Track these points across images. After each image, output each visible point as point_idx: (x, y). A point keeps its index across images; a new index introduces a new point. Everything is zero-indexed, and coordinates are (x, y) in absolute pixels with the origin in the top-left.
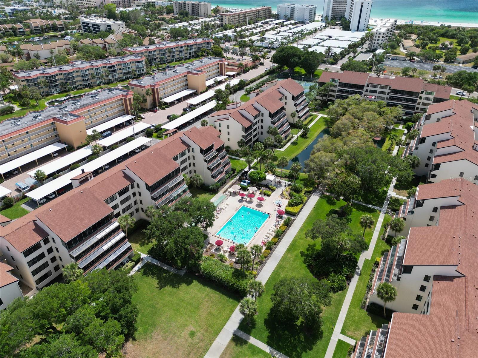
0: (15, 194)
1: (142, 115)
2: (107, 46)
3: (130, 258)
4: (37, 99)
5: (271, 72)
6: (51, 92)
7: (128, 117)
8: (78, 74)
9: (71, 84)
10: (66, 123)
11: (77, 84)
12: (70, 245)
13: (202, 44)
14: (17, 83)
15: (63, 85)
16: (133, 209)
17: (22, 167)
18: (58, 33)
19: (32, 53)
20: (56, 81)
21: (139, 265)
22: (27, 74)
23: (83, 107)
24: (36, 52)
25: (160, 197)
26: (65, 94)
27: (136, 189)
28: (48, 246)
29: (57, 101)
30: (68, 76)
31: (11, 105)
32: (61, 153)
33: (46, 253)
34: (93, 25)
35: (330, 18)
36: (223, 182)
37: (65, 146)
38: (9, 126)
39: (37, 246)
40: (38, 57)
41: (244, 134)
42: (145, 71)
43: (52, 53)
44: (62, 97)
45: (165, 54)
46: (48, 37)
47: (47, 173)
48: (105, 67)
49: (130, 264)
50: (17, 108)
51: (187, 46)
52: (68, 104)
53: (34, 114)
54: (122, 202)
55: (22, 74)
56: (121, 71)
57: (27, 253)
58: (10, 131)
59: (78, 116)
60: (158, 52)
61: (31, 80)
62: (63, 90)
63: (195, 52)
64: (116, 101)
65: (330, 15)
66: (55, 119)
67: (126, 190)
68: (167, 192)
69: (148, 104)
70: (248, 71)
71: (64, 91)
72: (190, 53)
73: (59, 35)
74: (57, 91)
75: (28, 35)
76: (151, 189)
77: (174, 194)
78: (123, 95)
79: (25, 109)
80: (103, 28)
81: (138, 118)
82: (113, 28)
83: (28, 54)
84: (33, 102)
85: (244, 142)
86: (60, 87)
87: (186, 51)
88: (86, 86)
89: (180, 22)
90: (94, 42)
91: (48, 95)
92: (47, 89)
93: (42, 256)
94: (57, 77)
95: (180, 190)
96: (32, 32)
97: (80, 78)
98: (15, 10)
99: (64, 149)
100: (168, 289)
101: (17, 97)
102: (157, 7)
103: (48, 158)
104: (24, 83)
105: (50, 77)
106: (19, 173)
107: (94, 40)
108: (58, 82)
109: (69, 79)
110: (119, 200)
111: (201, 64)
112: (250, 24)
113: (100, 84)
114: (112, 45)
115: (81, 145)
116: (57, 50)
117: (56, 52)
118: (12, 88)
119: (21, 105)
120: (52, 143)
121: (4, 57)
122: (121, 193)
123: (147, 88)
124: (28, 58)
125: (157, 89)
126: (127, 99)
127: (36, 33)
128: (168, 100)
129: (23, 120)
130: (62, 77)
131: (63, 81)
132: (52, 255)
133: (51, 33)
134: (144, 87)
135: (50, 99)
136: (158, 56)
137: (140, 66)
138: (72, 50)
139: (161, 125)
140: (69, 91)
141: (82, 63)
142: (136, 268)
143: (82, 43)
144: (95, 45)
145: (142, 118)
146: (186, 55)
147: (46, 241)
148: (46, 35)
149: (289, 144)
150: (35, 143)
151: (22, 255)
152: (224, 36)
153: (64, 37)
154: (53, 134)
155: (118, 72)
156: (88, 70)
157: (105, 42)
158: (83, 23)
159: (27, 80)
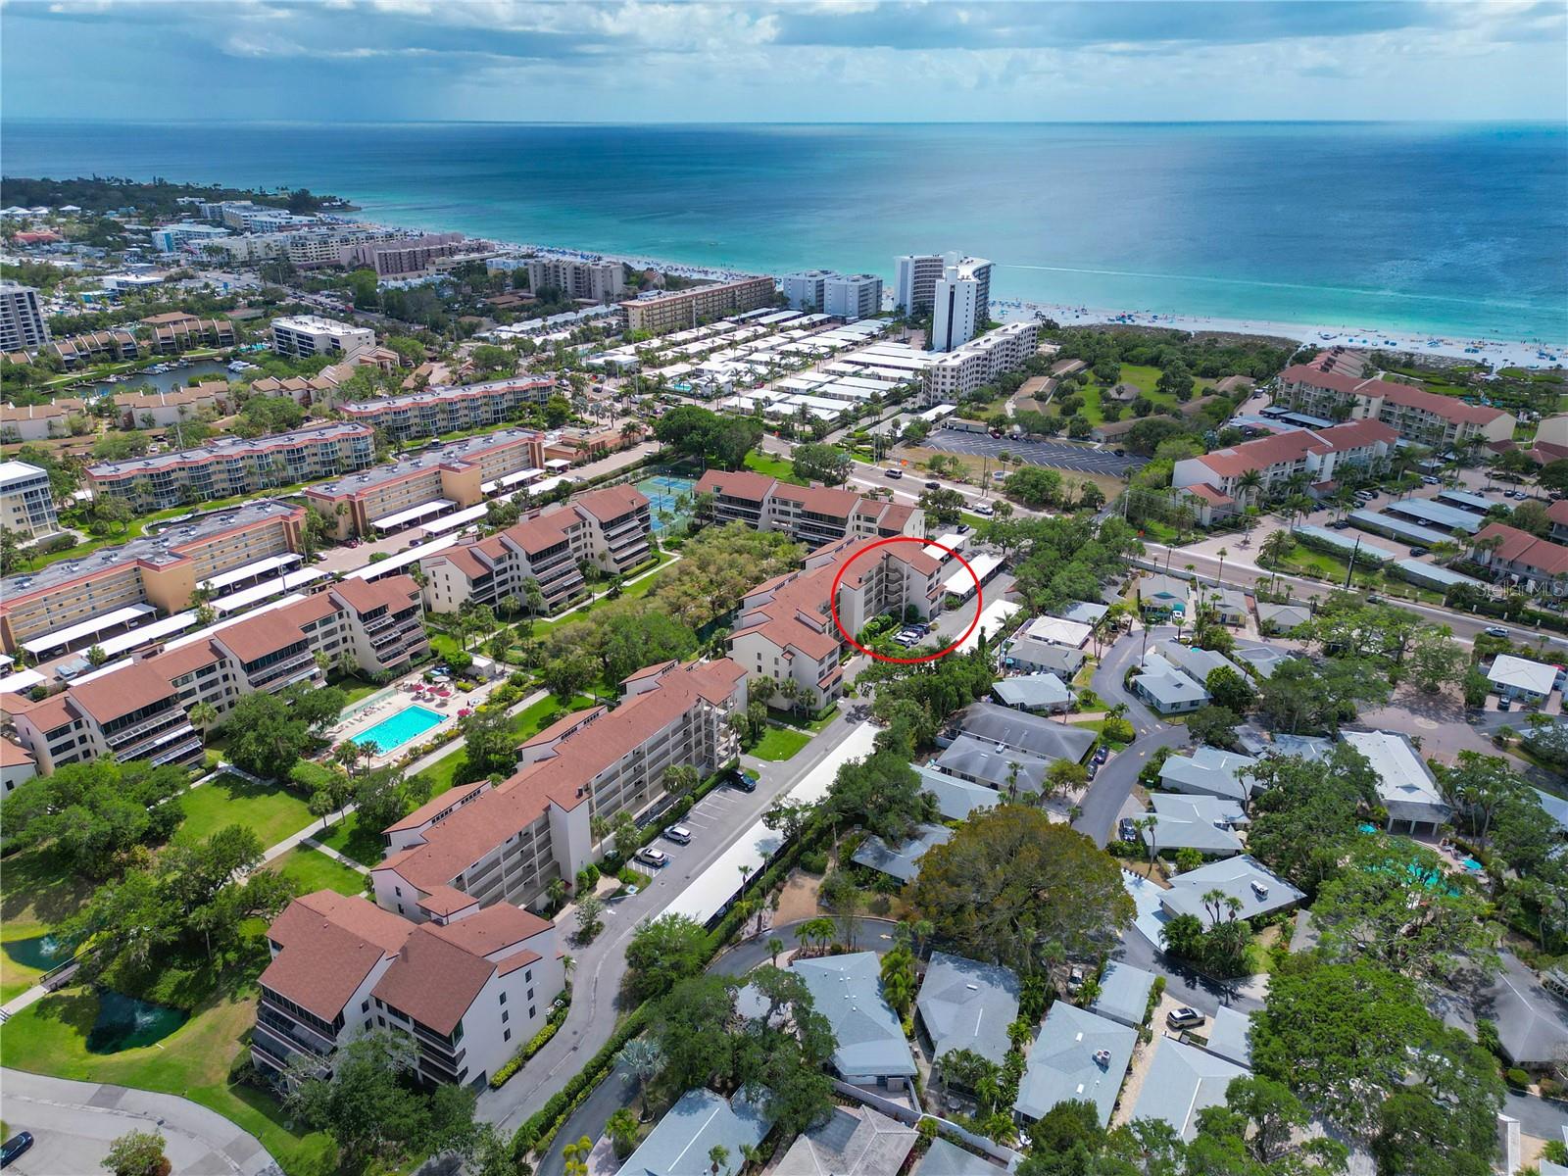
0: (51, 683)
1: (322, 554)
2: (313, 394)
3: (199, 764)
4: (125, 521)
5: (650, 461)
6: (159, 504)
7: (289, 558)
8: (221, 467)
9: (201, 488)
10: (157, 568)
11: (216, 487)
12: (108, 729)
13: (526, 391)
14: (91, 487)
15: (185, 489)
16: (224, 700)
17: (70, 643)
18: (217, 351)
19: (137, 415)
20: (171, 483)
21: (212, 775)
22: (112, 468)
23: (198, 539)
24: (146, 411)
25: (264, 682)
26: (187, 509)
27: (228, 670)
28: (80, 732)
29: (162, 525)
30: (200, 472)
31: (73, 532)
32: (142, 621)
33: (77, 742)
34: (299, 336)
35: (909, 310)
36: (401, 671)
37: (153, 609)
38: (58, 574)
39: (65, 730)
40: (150, 422)
41: (470, 589)
42: (372, 457)
43: (182, 412)
44: (179, 514)
45: (434, 415)
46: (193, 360)
47: (108, 652)
48: (280, 452)
49: (198, 772)
50: (82, 537)
51: (488, 396)
52: (172, 535)
53: (106, 553)
54: (203, 688)
55: (104, 470)
56: (316, 459)
57: (52, 735)
58: (59, 581)
59: (181, 557)
60: (417, 413)
61: (118, 482)
62: (185, 500)
63: (509, 408)
64: (268, 527)
65: (909, 302)
66: (140, 562)
67: (211, 669)
68: (277, 676)
69: (342, 531)
70: (606, 457)
71: (186, 503)
72: (496, 412)
73: (219, 355)
74: (170, 502)
75: (144, 358)
76: (250, 668)
77: (293, 680)
78: (283, 517)
79: (98, 540)
80: (320, 346)
81: (309, 559)
82: (342, 345)
83: (130, 415)
84: (116, 527)
85: (471, 605)
86: (178, 494)
87: (486, 408)
88: (235, 492)
89: (529, 318)
90: (282, 387)
91: (151, 511)
92: (150, 499)
93: (70, 745)
94: (173, 476)
95: (305, 675)
96: (154, 350)
97: (225, 476)
98: (127, 284)
99: (151, 614)
100: (241, 800)
101: (87, 515)
102: (491, 272)
103: (119, 629)
104: (105, 488)
105: (158, 475)
106: (65, 653)
107: (284, 382)
108: (176, 485)
109: (199, 478)
110: (196, 683)
111: (486, 445)
112: (700, 324)
113: (266, 486)
114: (322, 393)
115: (182, 608)
116: (194, 406)
117: (193, 410)
118: (79, 495)
119: (93, 532)
120: (131, 604)
121: (76, 424)
122: (201, 673)
123: (338, 501)
124: (129, 425)
125: (361, 503)
126: (291, 523)
127: (164, 353)
128: (384, 524)
129: (82, 564)
130: (183, 474)
131: (187, 483)
132: (84, 747)
133: (202, 352)
134: (333, 499)
135: (154, 518)
136: (417, 420)
137: (361, 445)
138: (231, 405)
139: (346, 573)
140: (195, 502)
141: (234, 443)
142: (207, 778)
143: (255, 388)
144: (286, 393)
145: (321, 559)
146: (488, 416)
147: (78, 725)
148: (188, 355)
149: (574, 609)
150: (100, 603)
151: (44, 737)
152: (609, 363)
153: (230, 362)
154: (136, 587)
155: (308, 460)
156: (243, 458)
157: (309, 386)
158: (277, 330)
159: (111, 483)
